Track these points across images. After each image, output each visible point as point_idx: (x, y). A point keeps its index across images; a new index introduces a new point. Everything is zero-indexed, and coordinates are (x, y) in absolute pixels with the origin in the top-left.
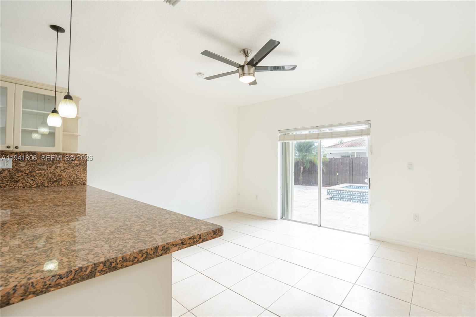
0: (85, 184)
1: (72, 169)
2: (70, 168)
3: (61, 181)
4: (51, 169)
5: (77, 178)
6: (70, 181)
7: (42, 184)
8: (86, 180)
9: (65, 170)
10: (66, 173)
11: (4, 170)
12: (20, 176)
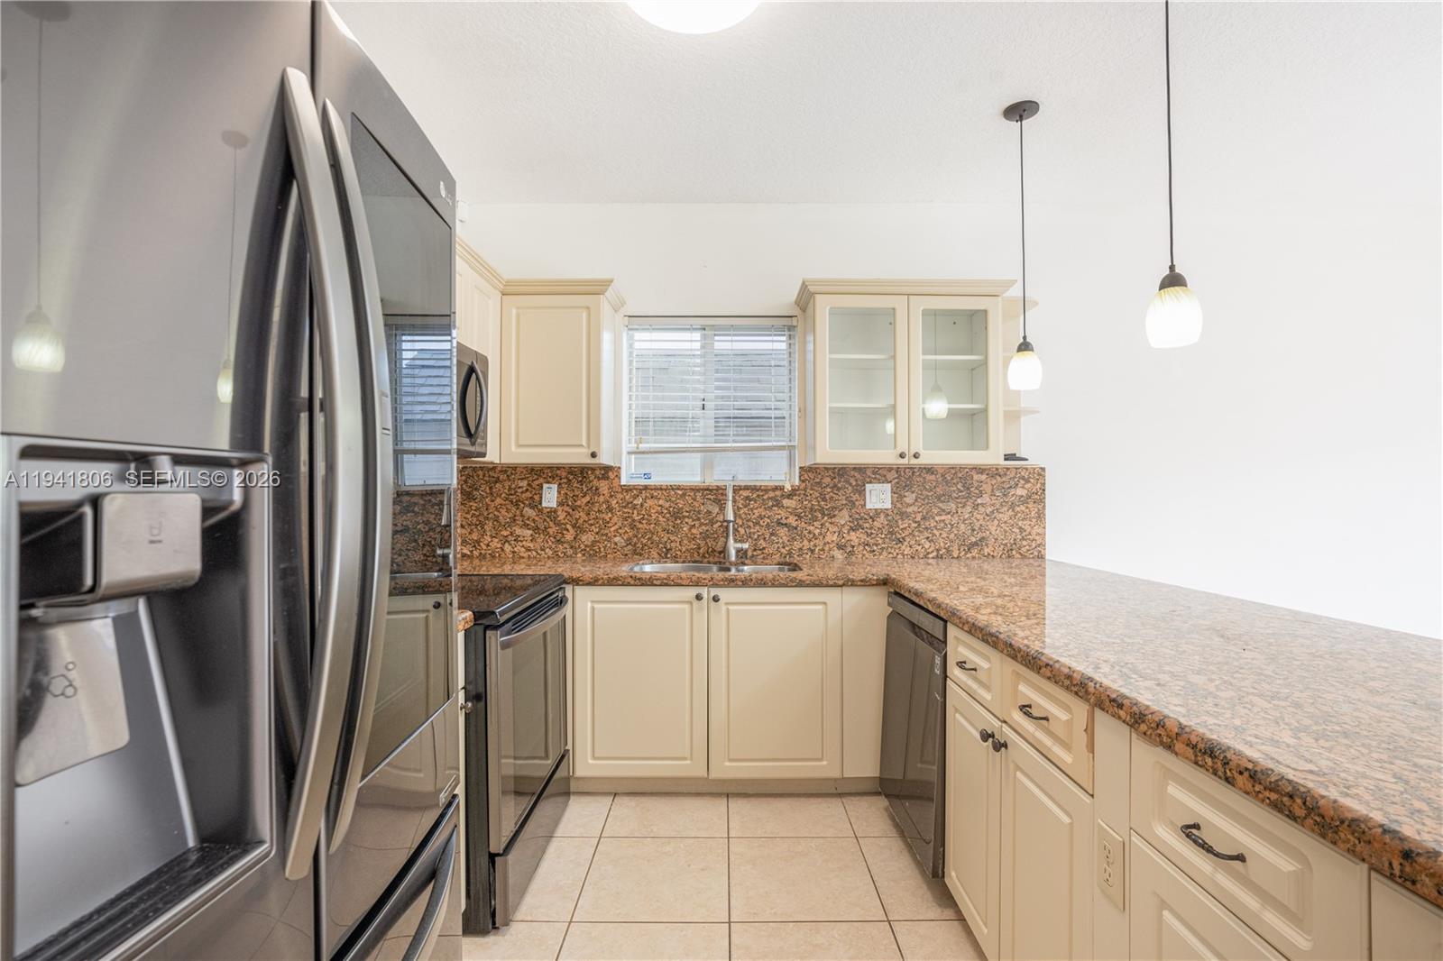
0: (1041, 557)
1: (1010, 512)
2: (1006, 509)
3: (987, 545)
4: (964, 510)
5: (1023, 539)
6: (1006, 545)
7: (948, 550)
8: (1044, 546)
9: (996, 514)
10: (996, 522)
11: (878, 512)
12: (905, 528)
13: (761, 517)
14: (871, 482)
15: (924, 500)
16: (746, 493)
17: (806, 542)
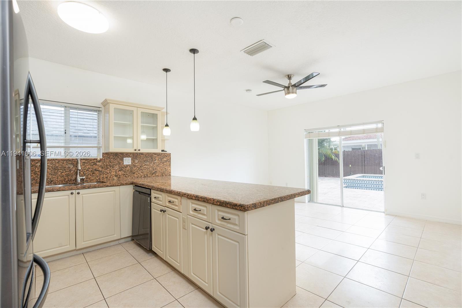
0: (170, 175)
1: (163, 164)
2: (161, 164)
3: (157, 173)
4: (151, 164)
5: (166, 171)
6: (162, 173)
8: (171, 172)
9: (159, 165)
10: (159, 167)
11: (127, 166)
12: (135, 170)
13: (89, 168)
14: (125, 157)
15: (140, 162)
16: (83, 161)
17: (105, 175)
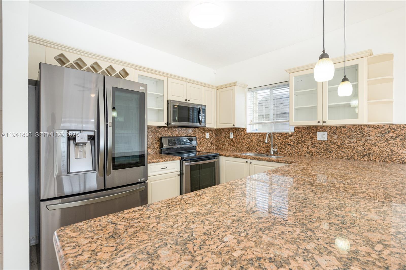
0: (404, 163)
1: (386, 143)
2: (383, 142)
3: (372, 156)
4: (360, 142)
5: (393, 155)
6: (383, 156)
7: (352, 157)
9: (377, 144)
10: (377, 147)
11: (322, 142)
12: (333, 148)
13: (282, 142)
14: (319, 131)
15: (341, 138)
16: (278, 135)
17: (296, 150)
